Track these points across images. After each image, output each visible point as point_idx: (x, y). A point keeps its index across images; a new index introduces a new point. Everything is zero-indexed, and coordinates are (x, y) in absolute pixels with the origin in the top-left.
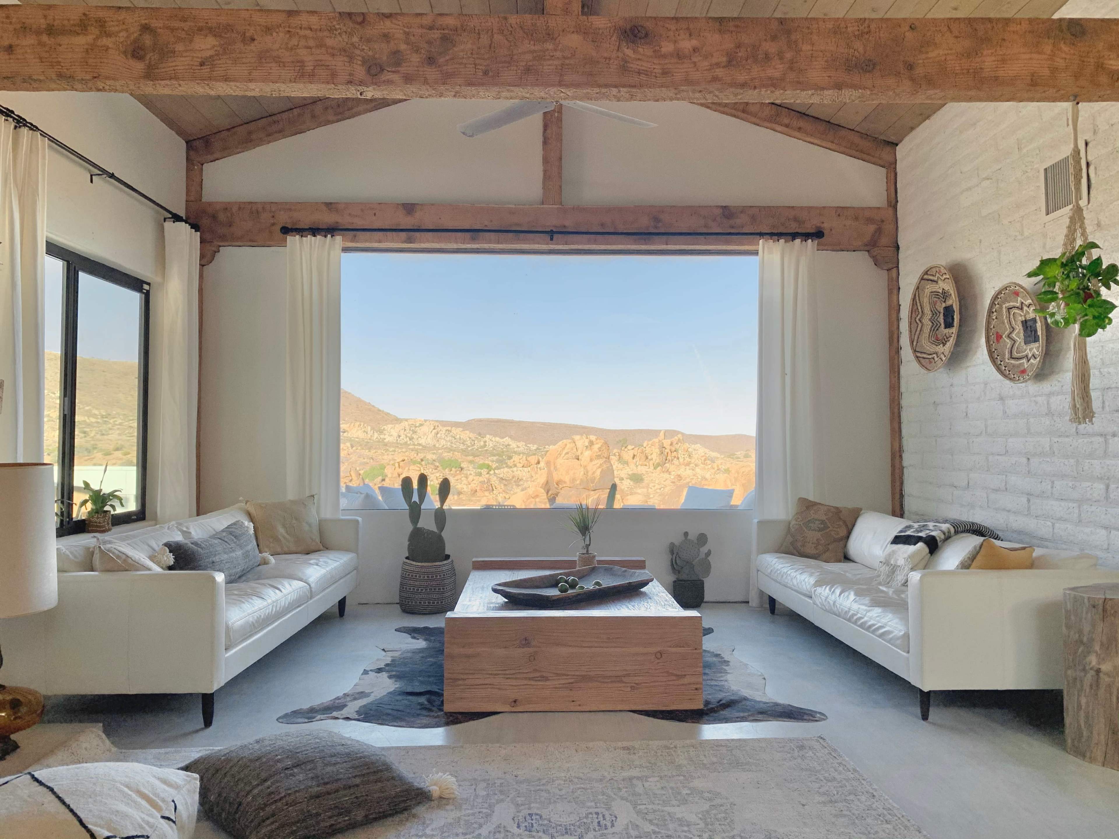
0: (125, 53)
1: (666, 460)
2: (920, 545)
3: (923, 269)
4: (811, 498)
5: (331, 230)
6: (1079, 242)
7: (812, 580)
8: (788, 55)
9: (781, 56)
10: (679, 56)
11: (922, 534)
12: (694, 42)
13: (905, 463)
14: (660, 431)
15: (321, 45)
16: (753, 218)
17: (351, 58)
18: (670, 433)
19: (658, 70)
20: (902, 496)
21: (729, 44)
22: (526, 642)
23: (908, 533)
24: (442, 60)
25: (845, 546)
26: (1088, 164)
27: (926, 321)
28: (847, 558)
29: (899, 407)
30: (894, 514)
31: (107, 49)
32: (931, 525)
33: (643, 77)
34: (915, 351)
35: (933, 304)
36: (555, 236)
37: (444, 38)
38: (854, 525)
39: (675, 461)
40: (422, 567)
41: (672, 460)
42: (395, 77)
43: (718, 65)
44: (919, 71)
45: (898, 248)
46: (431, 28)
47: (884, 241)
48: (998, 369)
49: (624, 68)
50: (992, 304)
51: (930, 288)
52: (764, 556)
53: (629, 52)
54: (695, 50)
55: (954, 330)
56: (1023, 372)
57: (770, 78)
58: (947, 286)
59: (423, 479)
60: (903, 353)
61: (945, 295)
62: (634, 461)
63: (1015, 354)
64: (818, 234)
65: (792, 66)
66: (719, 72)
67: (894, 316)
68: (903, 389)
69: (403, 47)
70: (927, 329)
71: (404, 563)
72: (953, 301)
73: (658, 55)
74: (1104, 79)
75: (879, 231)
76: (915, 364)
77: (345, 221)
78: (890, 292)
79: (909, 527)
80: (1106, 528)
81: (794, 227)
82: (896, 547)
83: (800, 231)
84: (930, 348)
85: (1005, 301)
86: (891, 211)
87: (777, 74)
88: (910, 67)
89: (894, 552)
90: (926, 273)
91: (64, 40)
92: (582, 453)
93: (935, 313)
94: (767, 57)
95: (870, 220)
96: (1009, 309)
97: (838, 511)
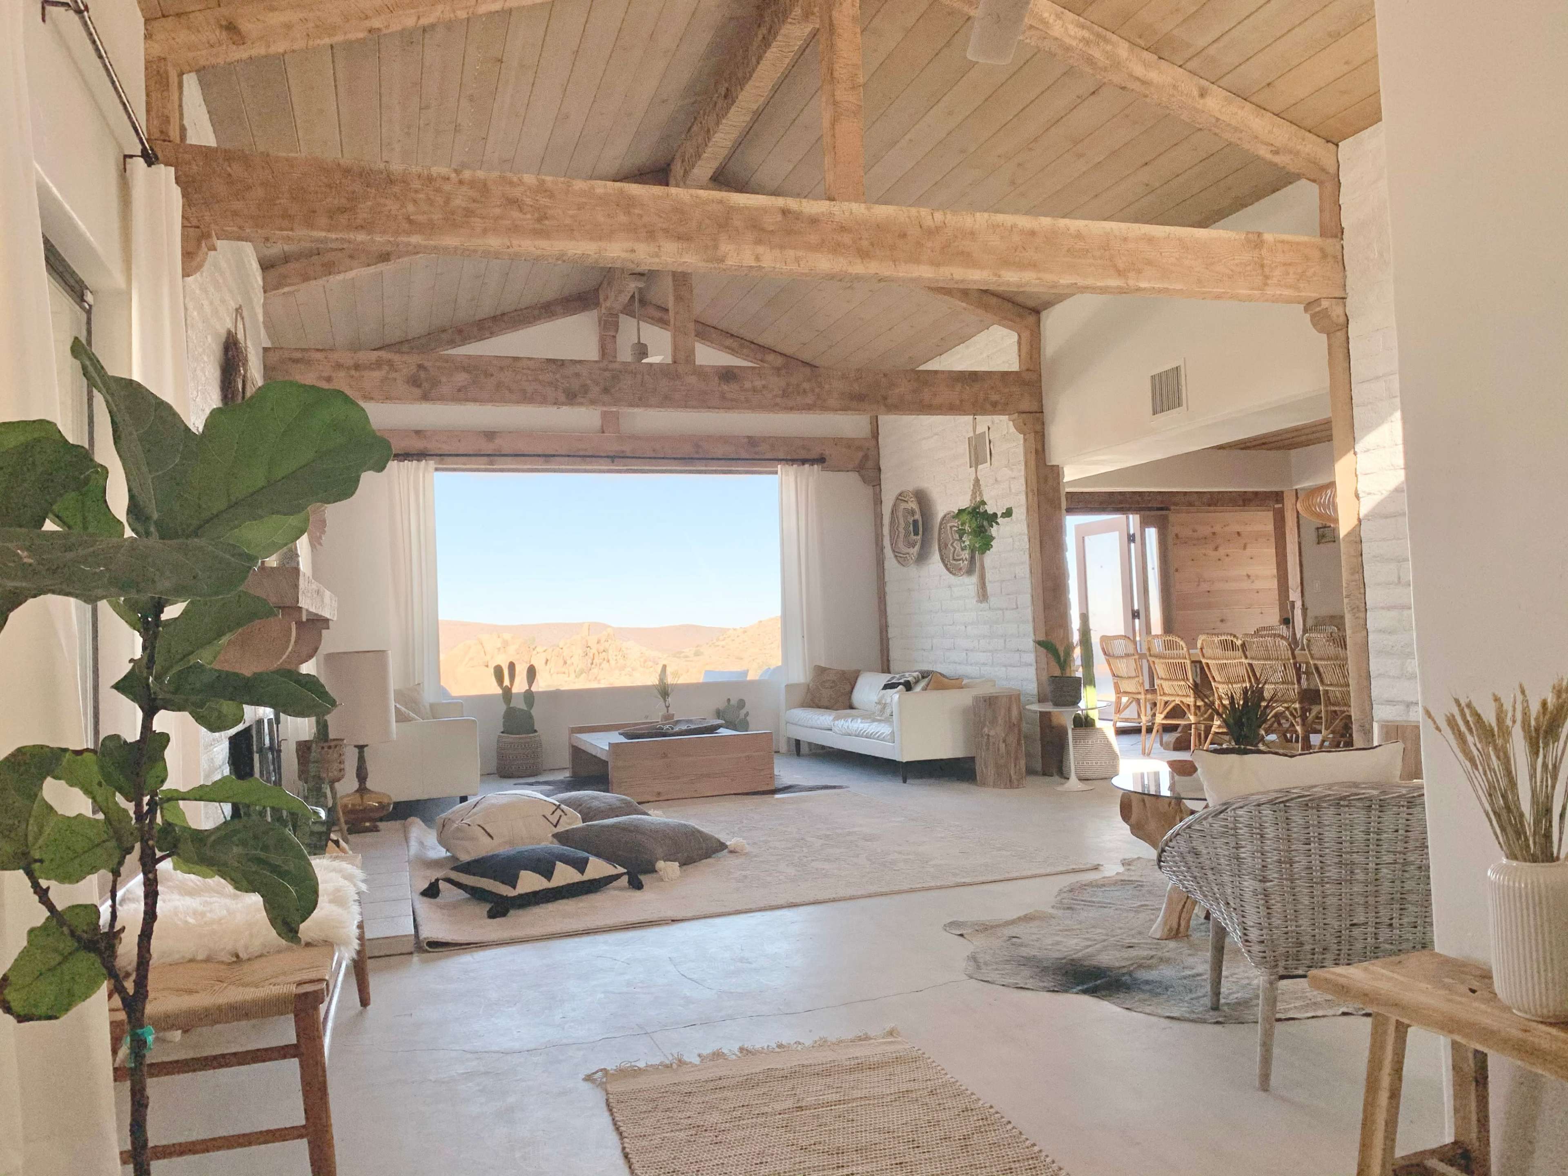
0: (408, 382)
1: (592, 664)
2: (901, 687)
3: (899, 491)
4: (823, 665)
5: (421, 455)
6: (978, 499)
7: (831, 718)
8: (817, 390)
9: (813, 390)
10: (754, 390)
11: (902, 681)
12: (764, 382)
13: (890, 636)
14: (582, 624)
15: (535, 380)
16: (773, 446)
17: (556, 388)
18: (593, 627)
19: (743, 398)
20: (888, 661)
21: (783, 384)
22: (665, 756)
23: (894, 681)
24: (613, 390)
25: (850, 698)
26: (990, 442)
27: (901, 530)
28: (851, 707)
29: (885, 594)
30: (883, 672)
31: (395, 380)
32: (907, 674)
33: (734, 403)
34: (894, 551)
35: (905, 517)
36: (616, 460)
37: (614, 377)
38: (856, 682)
39: (605, 665)
40: (520, 738)
41: (600, 665)
42: (582, 400)
43: (776, 396)
44: (889, 401)
45: (880, 470)
46: (605, 370)
47: (870, 464)
48: (946, 566)
49: (723, 397)
50: (941, 524)
51: (903, 505)
52: (792, 710)
53: (725, 387)
54: (764, 387)
55: (919, 537)
56: (961, 569)
57: (808, 404)
58: (913, 505)
59: (512, 666)
60: (885, 551)
61: (913, 512)
62: (548, 667)
63: (956, 558)
64: (820, 460)
65: (819, 397)
66: (778, 400)
67: (879, 522)
68: (886, 579)
69: (589, 382)
70: (902, 535)
71: (499, 736)
72: (918, 516)
73: (742, 389)
74: (988, 406)
75: (866, 457)
76: (894, 561)
77: (432, 446)
78: (875, 504)
79: (893, 678)
80: (1005, 666)
81: (803, 454)
82: (884, 691)
83: (807, 457)
84: (905, 550)
85: (948, 522)
86: (874, 442)
87: (810, 402)
88: (885, 398)
89: (883, 695)
90: (900, 495)
91: (366, 374)
92: (492, 658)
93: (907, 524)
94: (805, 391)
95: (859, 448)
96: (951, 527)
97: (844, 673)
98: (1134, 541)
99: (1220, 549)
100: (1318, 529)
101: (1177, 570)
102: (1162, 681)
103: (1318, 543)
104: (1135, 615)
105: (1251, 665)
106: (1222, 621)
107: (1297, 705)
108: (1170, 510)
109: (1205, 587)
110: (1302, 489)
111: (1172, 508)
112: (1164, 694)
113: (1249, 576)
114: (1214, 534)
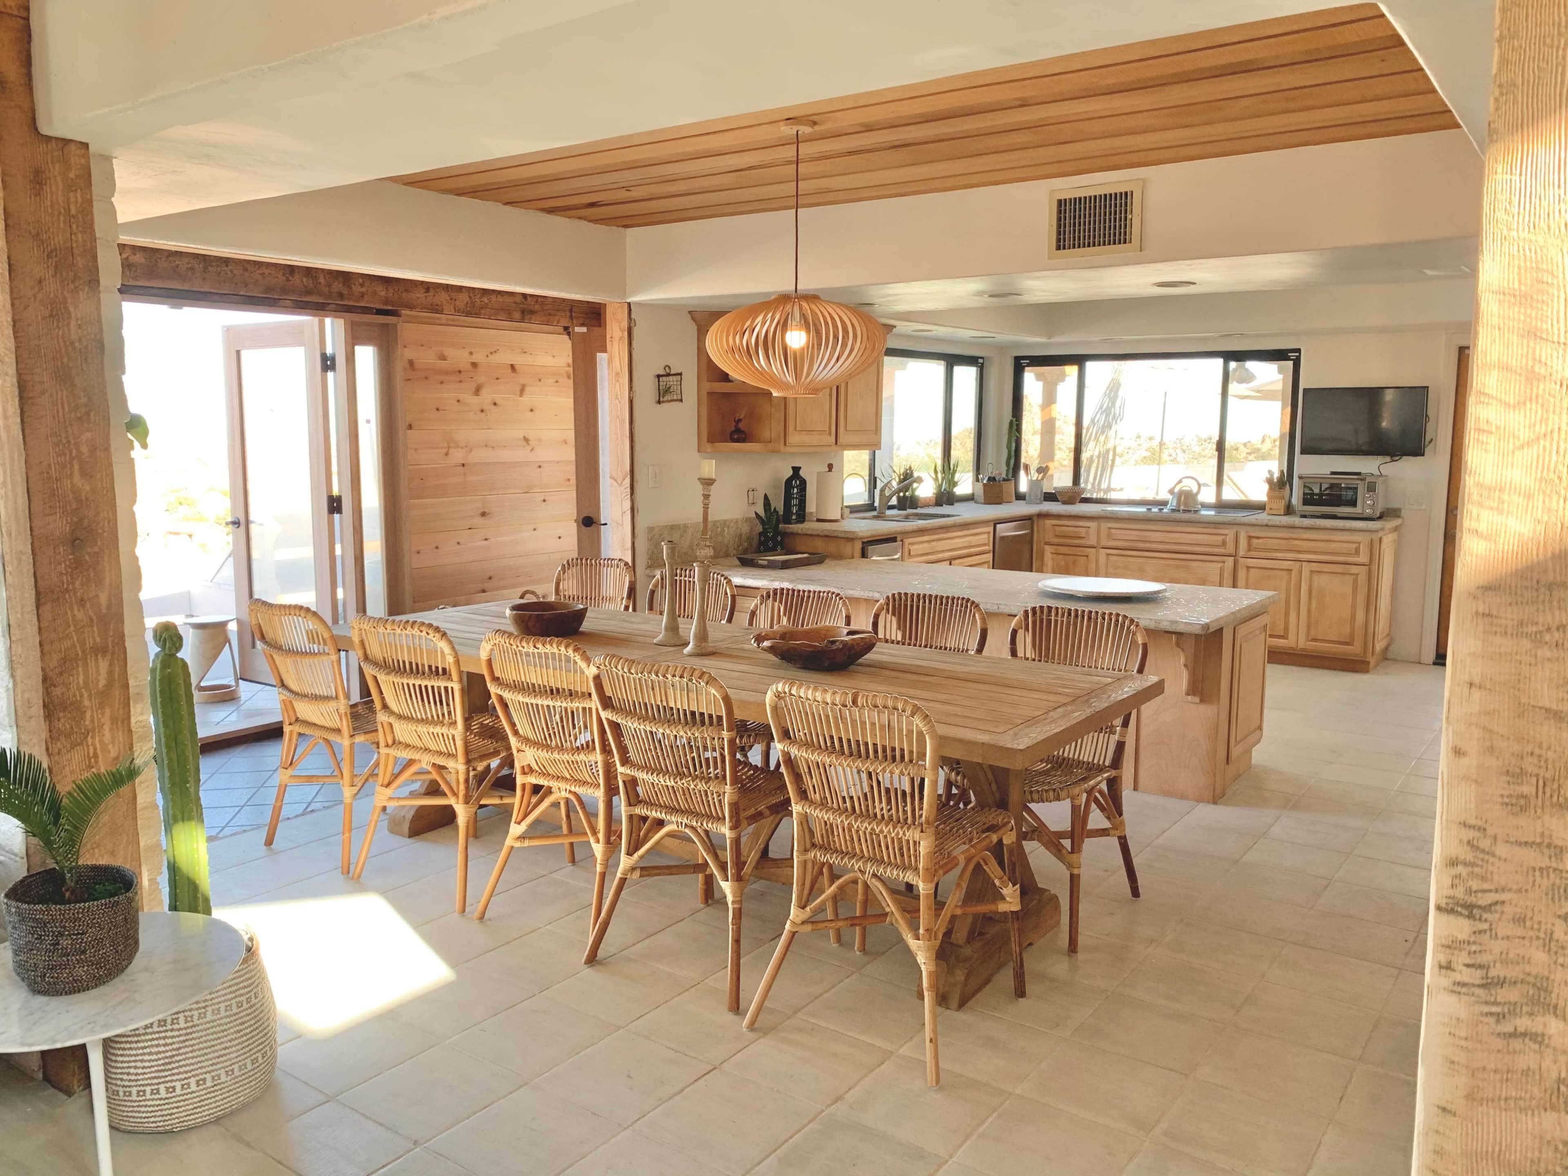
98: (333, 367)
99: (484, 392)
100: (659, 376)
101: (410, 427)
102: (392, 720)
103: (659, 402)
104: (334, 505)
105: (616, 727)
106: (483, 514)
107: (726, 830)
108: (399, 316)
109: (457, 456)
110: (639, 304)
111: (405, 312)
112: (396, 743)
113: (526, 440)
114: (474, 365)
